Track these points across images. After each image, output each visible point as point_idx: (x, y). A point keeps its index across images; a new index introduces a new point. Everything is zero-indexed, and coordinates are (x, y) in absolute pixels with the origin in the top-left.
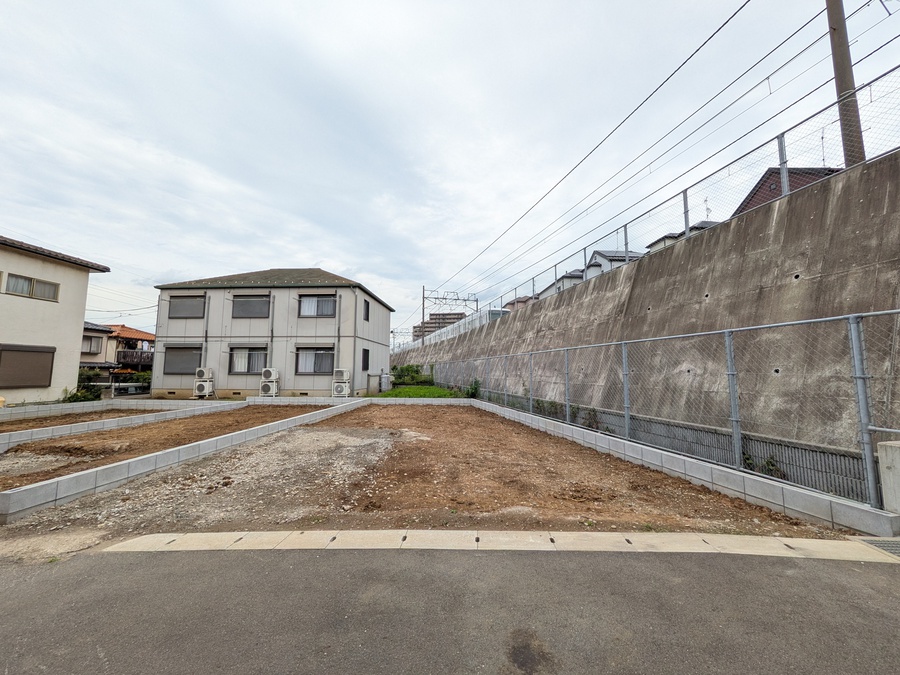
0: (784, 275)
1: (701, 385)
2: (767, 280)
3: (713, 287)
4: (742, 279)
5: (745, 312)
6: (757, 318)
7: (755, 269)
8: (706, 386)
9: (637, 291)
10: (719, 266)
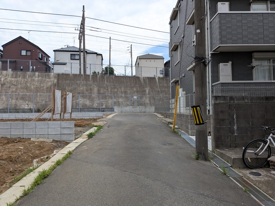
0: (94, 87)
1: (84, 103)
2: (91, 87)
3: (82, 86)
4: (87, 86)
5: (89, 91)
6: (91, 93)
7: (89, 85)
8: (85, 103)
9: (60, 82)
10: (82, 82)
